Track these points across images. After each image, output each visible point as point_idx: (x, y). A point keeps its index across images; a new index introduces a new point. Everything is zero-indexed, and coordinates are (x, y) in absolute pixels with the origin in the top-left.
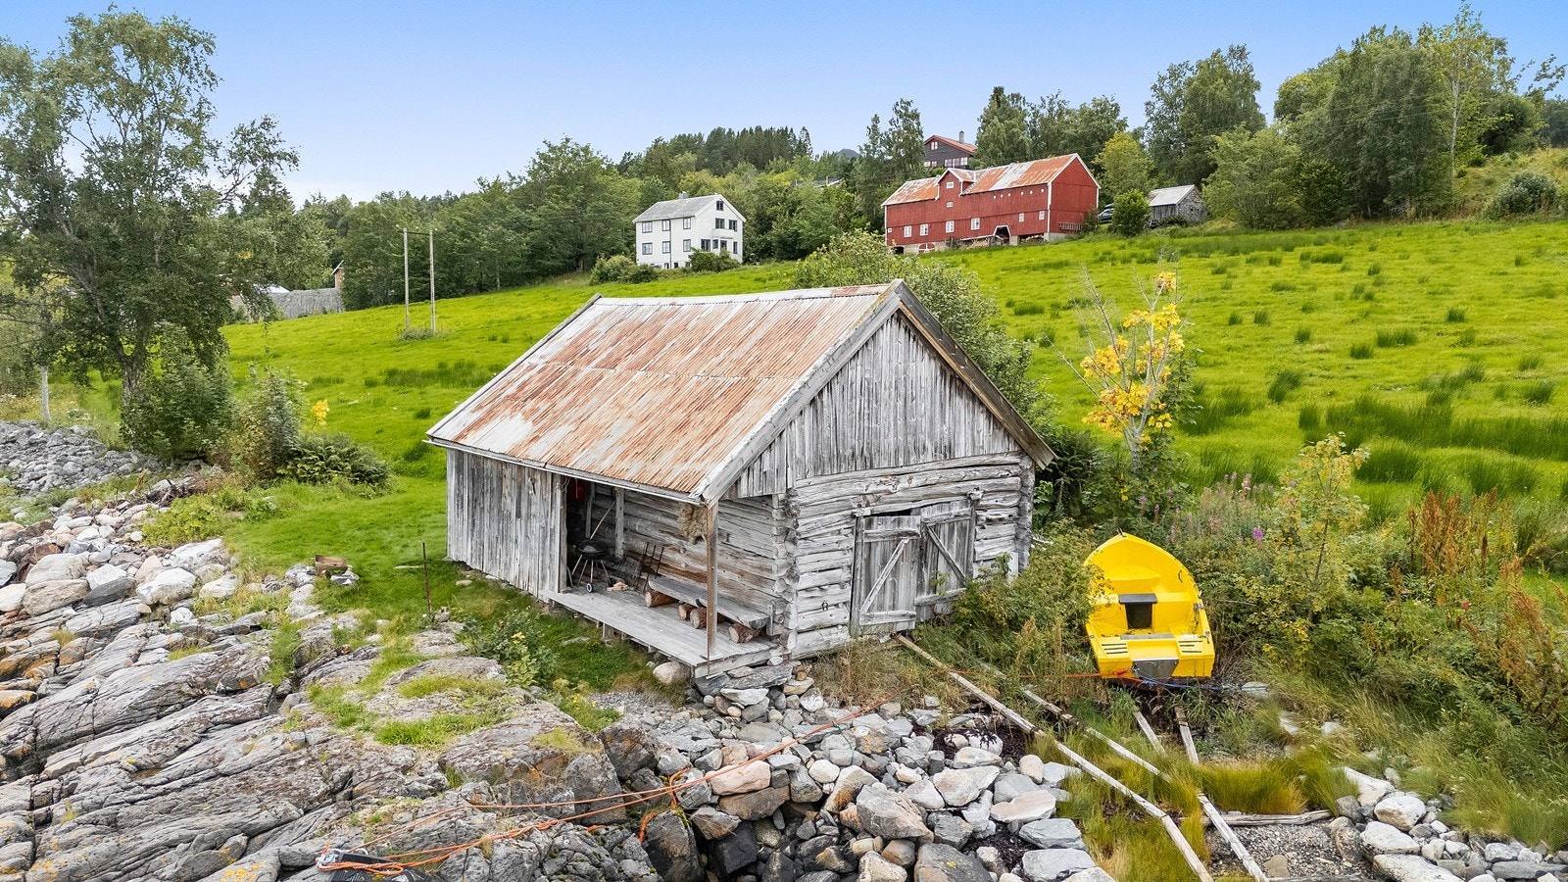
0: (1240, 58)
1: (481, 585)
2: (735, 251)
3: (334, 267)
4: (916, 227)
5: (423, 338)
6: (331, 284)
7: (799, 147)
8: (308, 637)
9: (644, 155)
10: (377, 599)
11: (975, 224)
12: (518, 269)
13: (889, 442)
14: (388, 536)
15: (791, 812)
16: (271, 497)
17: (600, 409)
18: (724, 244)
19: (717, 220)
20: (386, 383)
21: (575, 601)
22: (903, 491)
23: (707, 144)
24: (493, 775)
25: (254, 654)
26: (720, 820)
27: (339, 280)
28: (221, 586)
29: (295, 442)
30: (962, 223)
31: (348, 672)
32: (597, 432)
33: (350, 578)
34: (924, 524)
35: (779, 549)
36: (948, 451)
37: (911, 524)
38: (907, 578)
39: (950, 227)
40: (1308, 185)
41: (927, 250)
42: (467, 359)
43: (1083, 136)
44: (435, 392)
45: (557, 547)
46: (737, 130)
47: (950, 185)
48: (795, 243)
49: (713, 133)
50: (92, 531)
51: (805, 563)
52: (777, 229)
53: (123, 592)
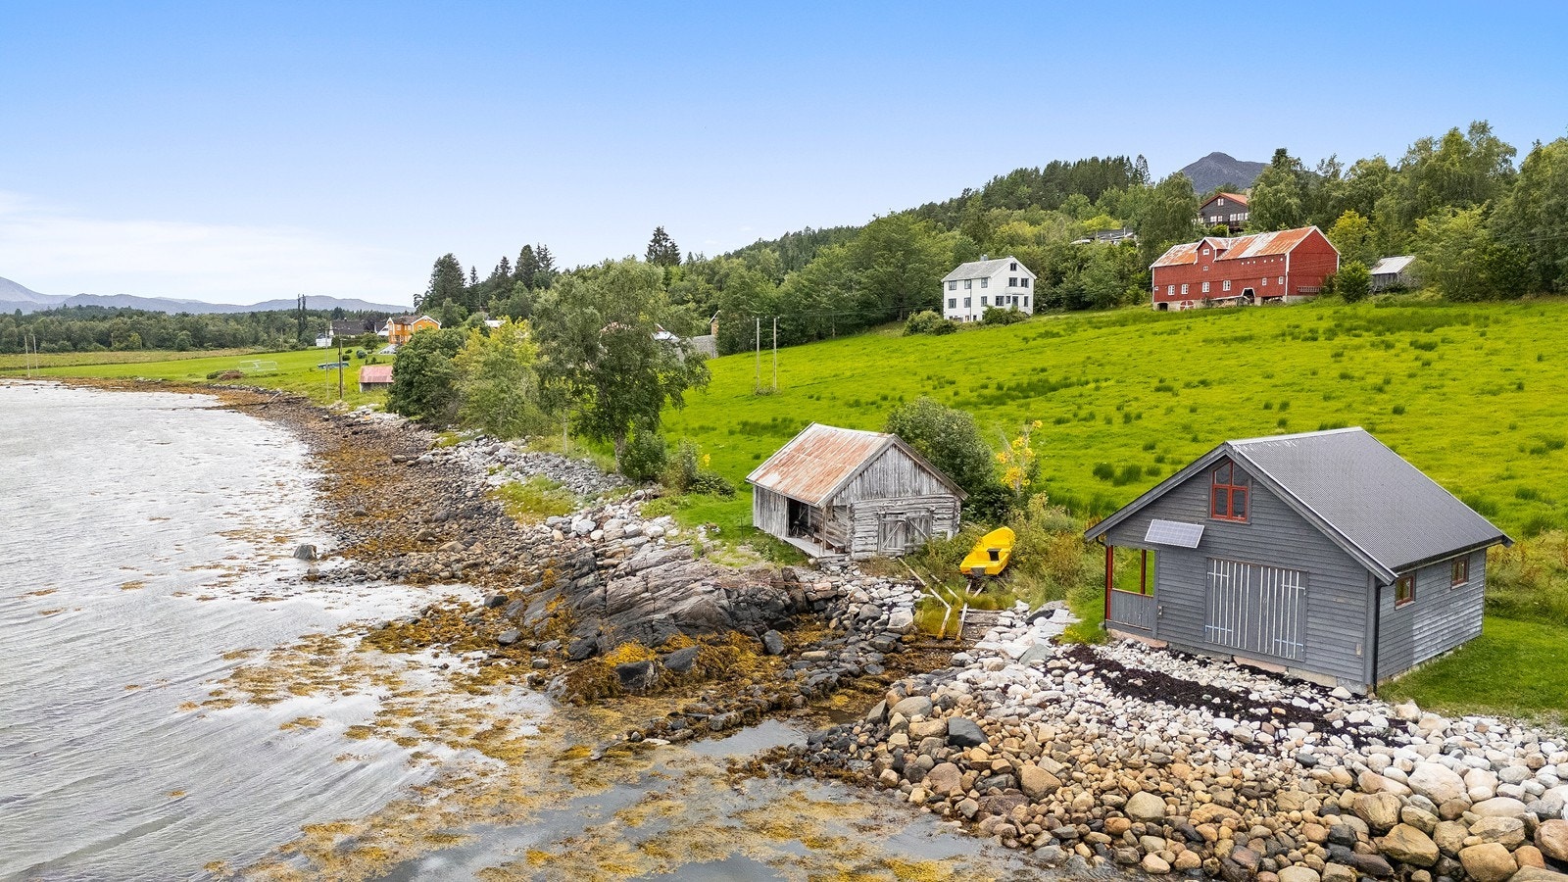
0: (1482, 132)
1: (762, 534)
2: (1026, 304)
3: (711, 316)
4: (1178, 288)
5: (767, 394)
6: (708, 332)
7: (1135, 175)
8: (705, 546)
9: (982, 190)
10: (727, 537)
11: (1226, 287)
12: (849, 321)
13: (892, 489)
14: (732, 517)
15: (837, 597)
16: (687, 499)
17: (801, 473)
18: (1015, 299)
19: (1011, 279)
20: (741, 432)
21: (790, 540)
22: (898, 506)
23: (1044, 177)
24: (751, 572)
25: (690, 550)
26: (813, 596)
27: (715, 328)
28: (674, 532)
29: (696, 475)
30: (1216, 285)
31: (717, 554)
32: (798, 482)
33: (718, 530)
34: (907, 518)
35: (849, 523)
36: (919, 492)
37: (903, 518)
38: (901, 538)
39: (1206, 288)
40: (1490, 265)
41: (1187, 306)
42: (789, 416)
43: (1351, 197)
44: (768, 439)
45: (785, 521)
46: (1073, 160)
47: (1206, 252)
48: (1080, 296)
49: (1049, 166)
50: (621, 511)
51: (857, 529)
52: (1066, 285)
53: (638, 534)
